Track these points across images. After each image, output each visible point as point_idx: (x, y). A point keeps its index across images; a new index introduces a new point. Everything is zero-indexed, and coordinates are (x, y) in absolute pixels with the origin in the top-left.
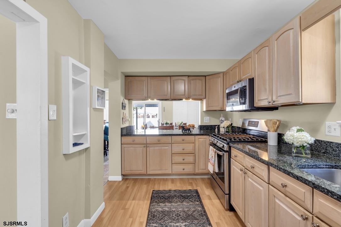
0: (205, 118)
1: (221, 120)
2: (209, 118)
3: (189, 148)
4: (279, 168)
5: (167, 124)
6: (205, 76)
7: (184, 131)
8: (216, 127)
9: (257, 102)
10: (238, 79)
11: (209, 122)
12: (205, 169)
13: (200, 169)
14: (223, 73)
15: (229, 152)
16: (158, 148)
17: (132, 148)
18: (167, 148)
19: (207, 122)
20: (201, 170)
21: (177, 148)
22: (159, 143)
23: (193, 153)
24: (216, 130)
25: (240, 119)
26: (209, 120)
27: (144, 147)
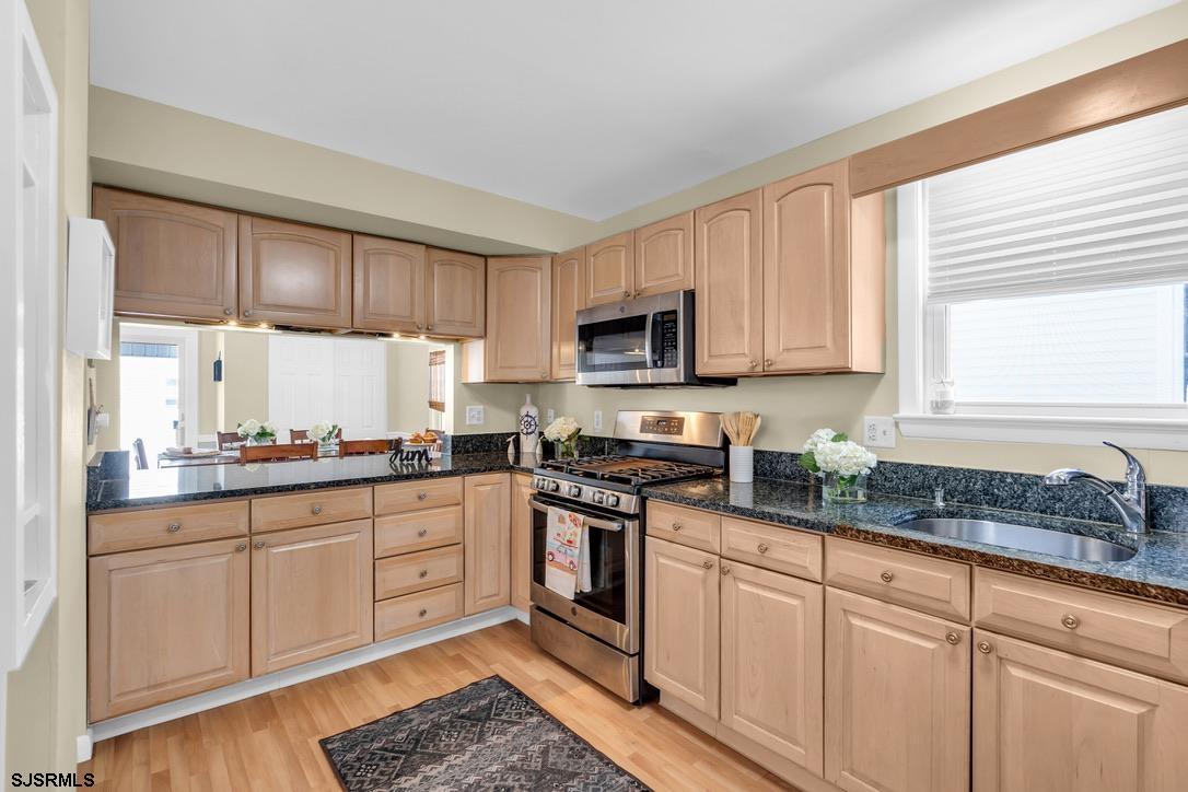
0: (468, 408)
1: (527, 416)
2: (481, 407)
3: (441, 523)
4: (870, 536)
5: (263, 434)
6: (485, 257)
7: (401, 460)
8: (511, 439)
9: (706, 360)
10: (623, 284)
11: (481, 422)
12: (497, 595)
13: (482, 598)
14: (553, 256)
15: (641, 517)
16: (311, 545)
17: (161, 568)
18: (355, 539)
19: (475, 422)
20: (481, 602)
21: (395, 533)
22: (314, 520)
23: (457, 545)
24: (511, 450)
25: (596, 413)
26: (482, 415)
27: (239, 550)
